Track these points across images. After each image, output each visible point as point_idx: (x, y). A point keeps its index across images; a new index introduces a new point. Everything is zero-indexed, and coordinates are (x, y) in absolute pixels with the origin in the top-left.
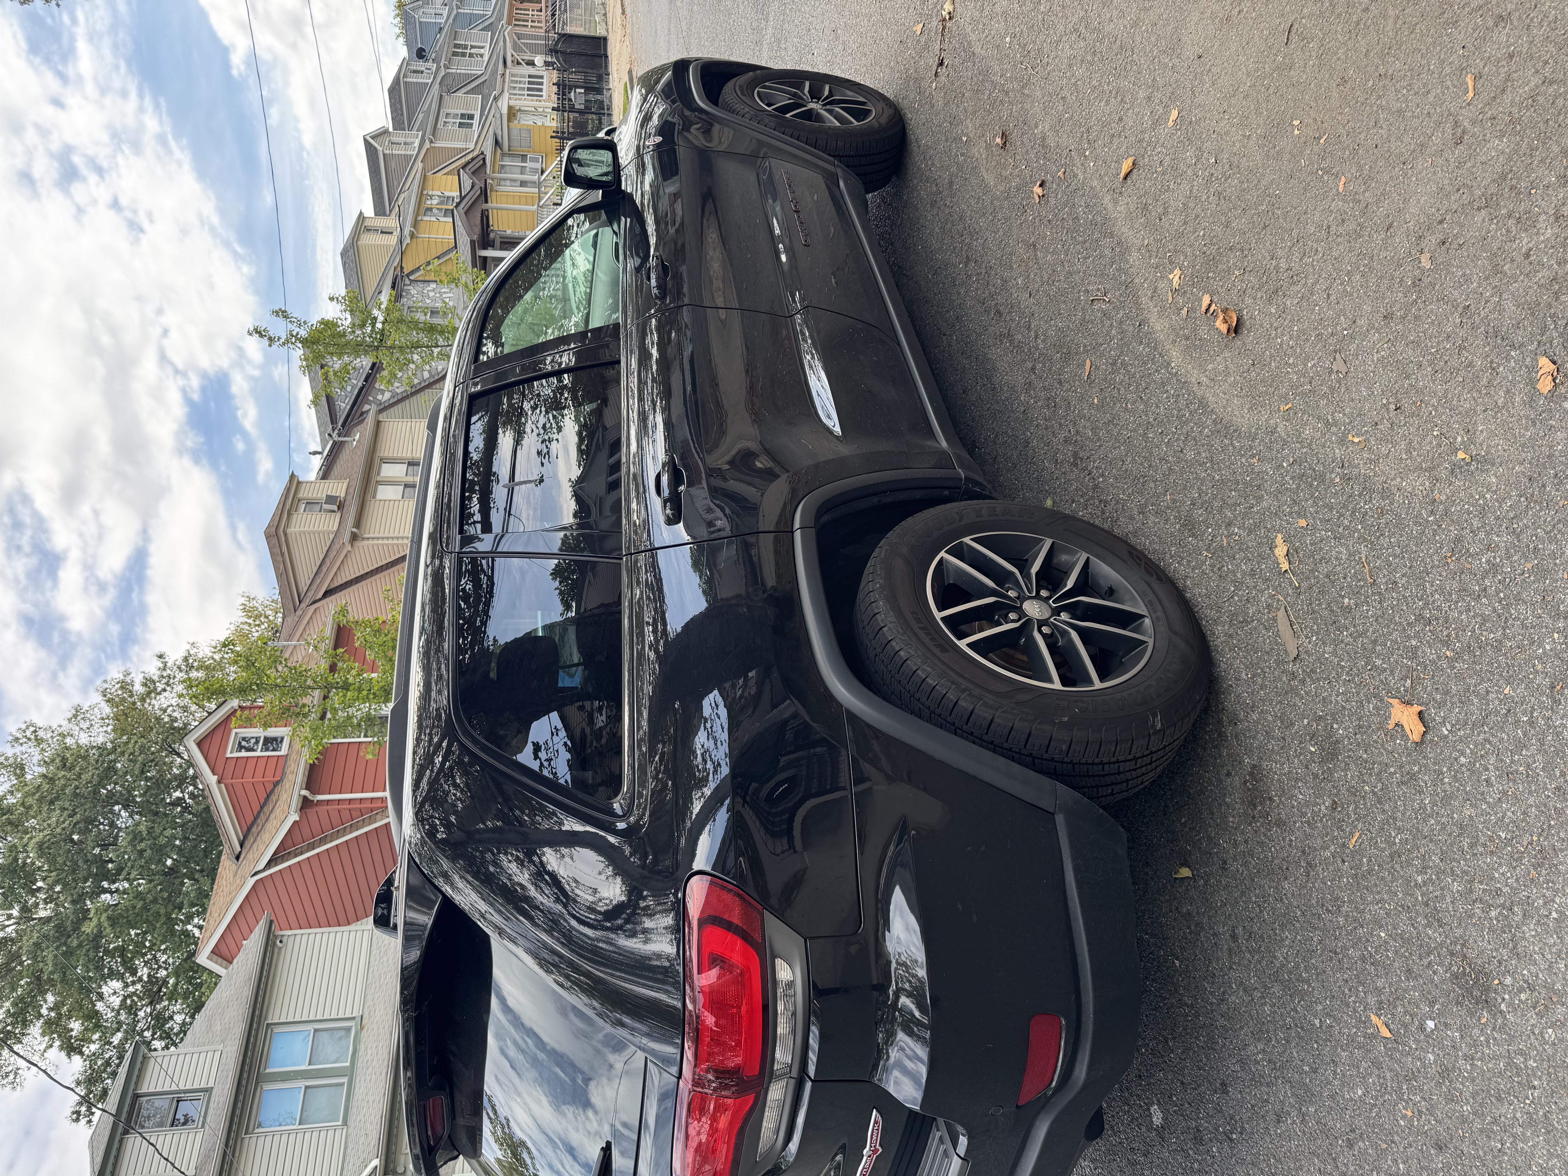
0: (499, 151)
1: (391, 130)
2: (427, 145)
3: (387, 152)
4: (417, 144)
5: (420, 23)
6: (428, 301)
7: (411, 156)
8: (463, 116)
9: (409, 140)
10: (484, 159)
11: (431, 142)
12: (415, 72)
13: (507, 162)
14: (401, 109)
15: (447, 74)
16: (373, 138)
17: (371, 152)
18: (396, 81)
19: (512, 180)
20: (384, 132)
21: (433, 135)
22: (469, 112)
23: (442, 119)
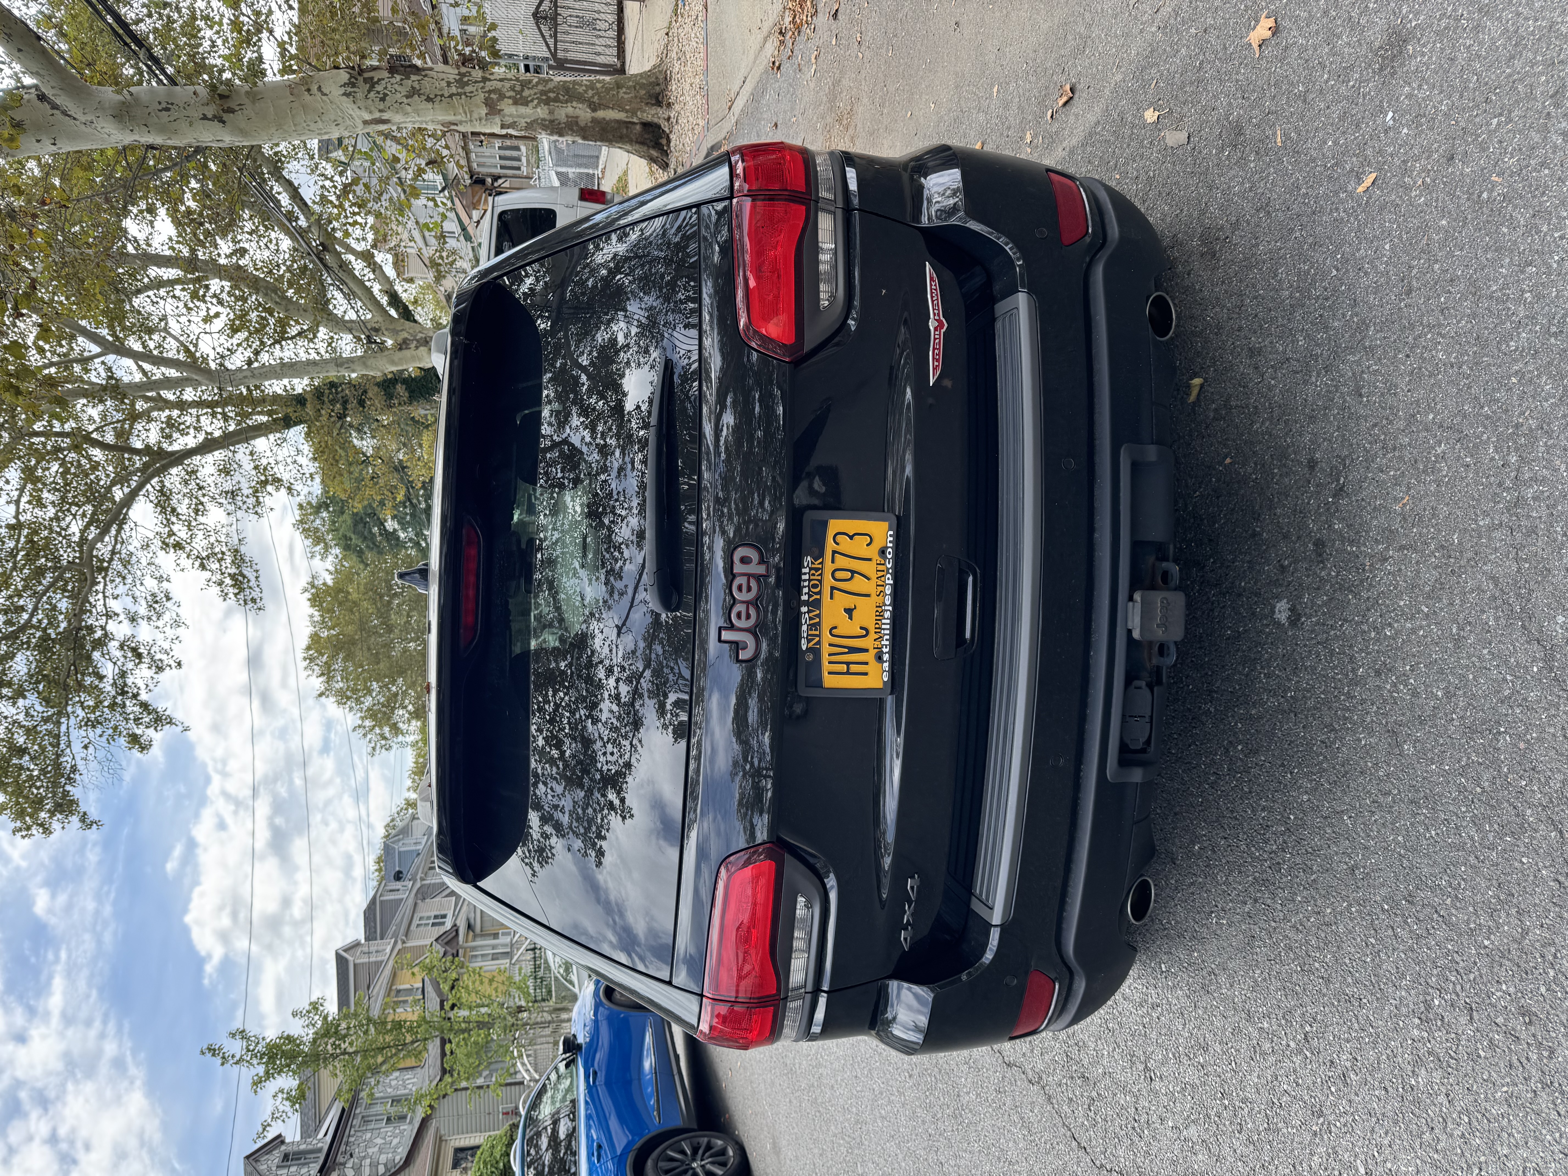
0: (471, 933)
1: (363, 941)
2: (399, 946)
3: (358, 961)
4: (388, 950)
5: (400, 852)
6: (389, 1090)
7: (382, 962)
8: (436, 917)
9: (380, 948)
10: (457, 931)
11: (404, 942)
12: (391, 891)
13: (479, 942)
14: (375, 927)
15: (422, 886)
16: (345, 951)
17: (341, 962)
18: (373, 901)
19: (482, 955)
20: (356, 945)
21: (406, 936)
22: (443, 913)
23: (416, 922)
